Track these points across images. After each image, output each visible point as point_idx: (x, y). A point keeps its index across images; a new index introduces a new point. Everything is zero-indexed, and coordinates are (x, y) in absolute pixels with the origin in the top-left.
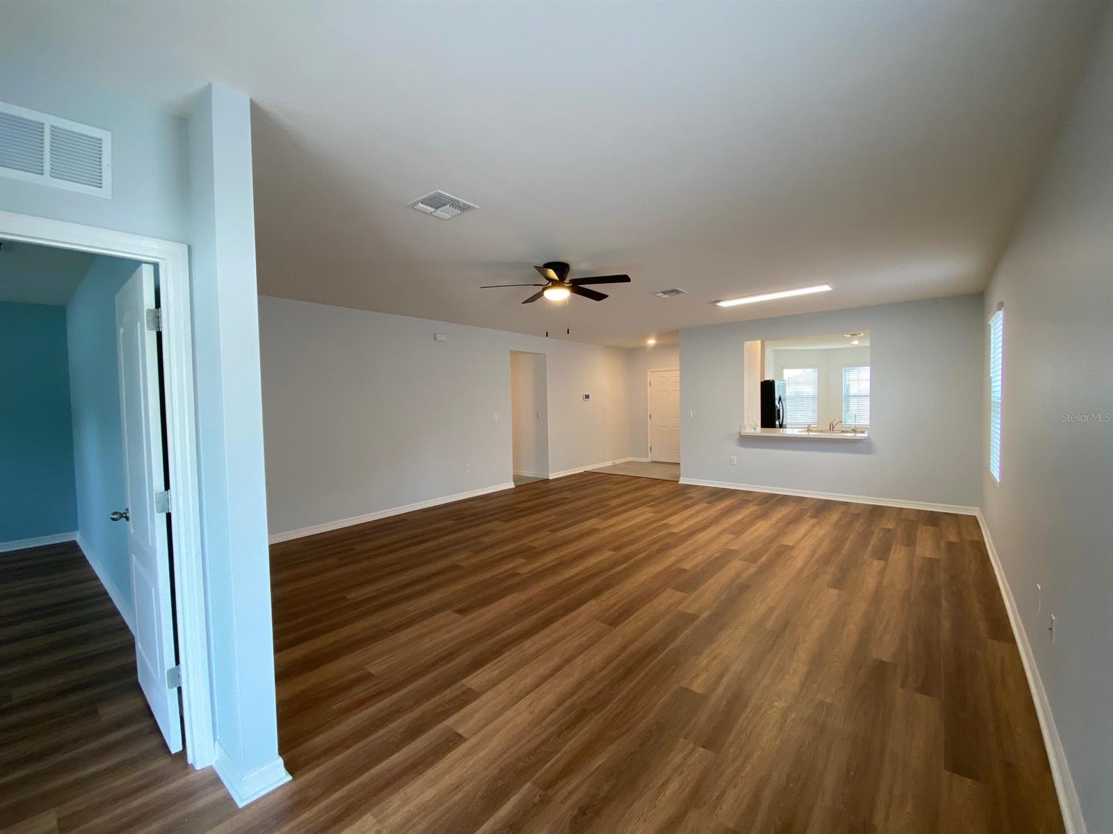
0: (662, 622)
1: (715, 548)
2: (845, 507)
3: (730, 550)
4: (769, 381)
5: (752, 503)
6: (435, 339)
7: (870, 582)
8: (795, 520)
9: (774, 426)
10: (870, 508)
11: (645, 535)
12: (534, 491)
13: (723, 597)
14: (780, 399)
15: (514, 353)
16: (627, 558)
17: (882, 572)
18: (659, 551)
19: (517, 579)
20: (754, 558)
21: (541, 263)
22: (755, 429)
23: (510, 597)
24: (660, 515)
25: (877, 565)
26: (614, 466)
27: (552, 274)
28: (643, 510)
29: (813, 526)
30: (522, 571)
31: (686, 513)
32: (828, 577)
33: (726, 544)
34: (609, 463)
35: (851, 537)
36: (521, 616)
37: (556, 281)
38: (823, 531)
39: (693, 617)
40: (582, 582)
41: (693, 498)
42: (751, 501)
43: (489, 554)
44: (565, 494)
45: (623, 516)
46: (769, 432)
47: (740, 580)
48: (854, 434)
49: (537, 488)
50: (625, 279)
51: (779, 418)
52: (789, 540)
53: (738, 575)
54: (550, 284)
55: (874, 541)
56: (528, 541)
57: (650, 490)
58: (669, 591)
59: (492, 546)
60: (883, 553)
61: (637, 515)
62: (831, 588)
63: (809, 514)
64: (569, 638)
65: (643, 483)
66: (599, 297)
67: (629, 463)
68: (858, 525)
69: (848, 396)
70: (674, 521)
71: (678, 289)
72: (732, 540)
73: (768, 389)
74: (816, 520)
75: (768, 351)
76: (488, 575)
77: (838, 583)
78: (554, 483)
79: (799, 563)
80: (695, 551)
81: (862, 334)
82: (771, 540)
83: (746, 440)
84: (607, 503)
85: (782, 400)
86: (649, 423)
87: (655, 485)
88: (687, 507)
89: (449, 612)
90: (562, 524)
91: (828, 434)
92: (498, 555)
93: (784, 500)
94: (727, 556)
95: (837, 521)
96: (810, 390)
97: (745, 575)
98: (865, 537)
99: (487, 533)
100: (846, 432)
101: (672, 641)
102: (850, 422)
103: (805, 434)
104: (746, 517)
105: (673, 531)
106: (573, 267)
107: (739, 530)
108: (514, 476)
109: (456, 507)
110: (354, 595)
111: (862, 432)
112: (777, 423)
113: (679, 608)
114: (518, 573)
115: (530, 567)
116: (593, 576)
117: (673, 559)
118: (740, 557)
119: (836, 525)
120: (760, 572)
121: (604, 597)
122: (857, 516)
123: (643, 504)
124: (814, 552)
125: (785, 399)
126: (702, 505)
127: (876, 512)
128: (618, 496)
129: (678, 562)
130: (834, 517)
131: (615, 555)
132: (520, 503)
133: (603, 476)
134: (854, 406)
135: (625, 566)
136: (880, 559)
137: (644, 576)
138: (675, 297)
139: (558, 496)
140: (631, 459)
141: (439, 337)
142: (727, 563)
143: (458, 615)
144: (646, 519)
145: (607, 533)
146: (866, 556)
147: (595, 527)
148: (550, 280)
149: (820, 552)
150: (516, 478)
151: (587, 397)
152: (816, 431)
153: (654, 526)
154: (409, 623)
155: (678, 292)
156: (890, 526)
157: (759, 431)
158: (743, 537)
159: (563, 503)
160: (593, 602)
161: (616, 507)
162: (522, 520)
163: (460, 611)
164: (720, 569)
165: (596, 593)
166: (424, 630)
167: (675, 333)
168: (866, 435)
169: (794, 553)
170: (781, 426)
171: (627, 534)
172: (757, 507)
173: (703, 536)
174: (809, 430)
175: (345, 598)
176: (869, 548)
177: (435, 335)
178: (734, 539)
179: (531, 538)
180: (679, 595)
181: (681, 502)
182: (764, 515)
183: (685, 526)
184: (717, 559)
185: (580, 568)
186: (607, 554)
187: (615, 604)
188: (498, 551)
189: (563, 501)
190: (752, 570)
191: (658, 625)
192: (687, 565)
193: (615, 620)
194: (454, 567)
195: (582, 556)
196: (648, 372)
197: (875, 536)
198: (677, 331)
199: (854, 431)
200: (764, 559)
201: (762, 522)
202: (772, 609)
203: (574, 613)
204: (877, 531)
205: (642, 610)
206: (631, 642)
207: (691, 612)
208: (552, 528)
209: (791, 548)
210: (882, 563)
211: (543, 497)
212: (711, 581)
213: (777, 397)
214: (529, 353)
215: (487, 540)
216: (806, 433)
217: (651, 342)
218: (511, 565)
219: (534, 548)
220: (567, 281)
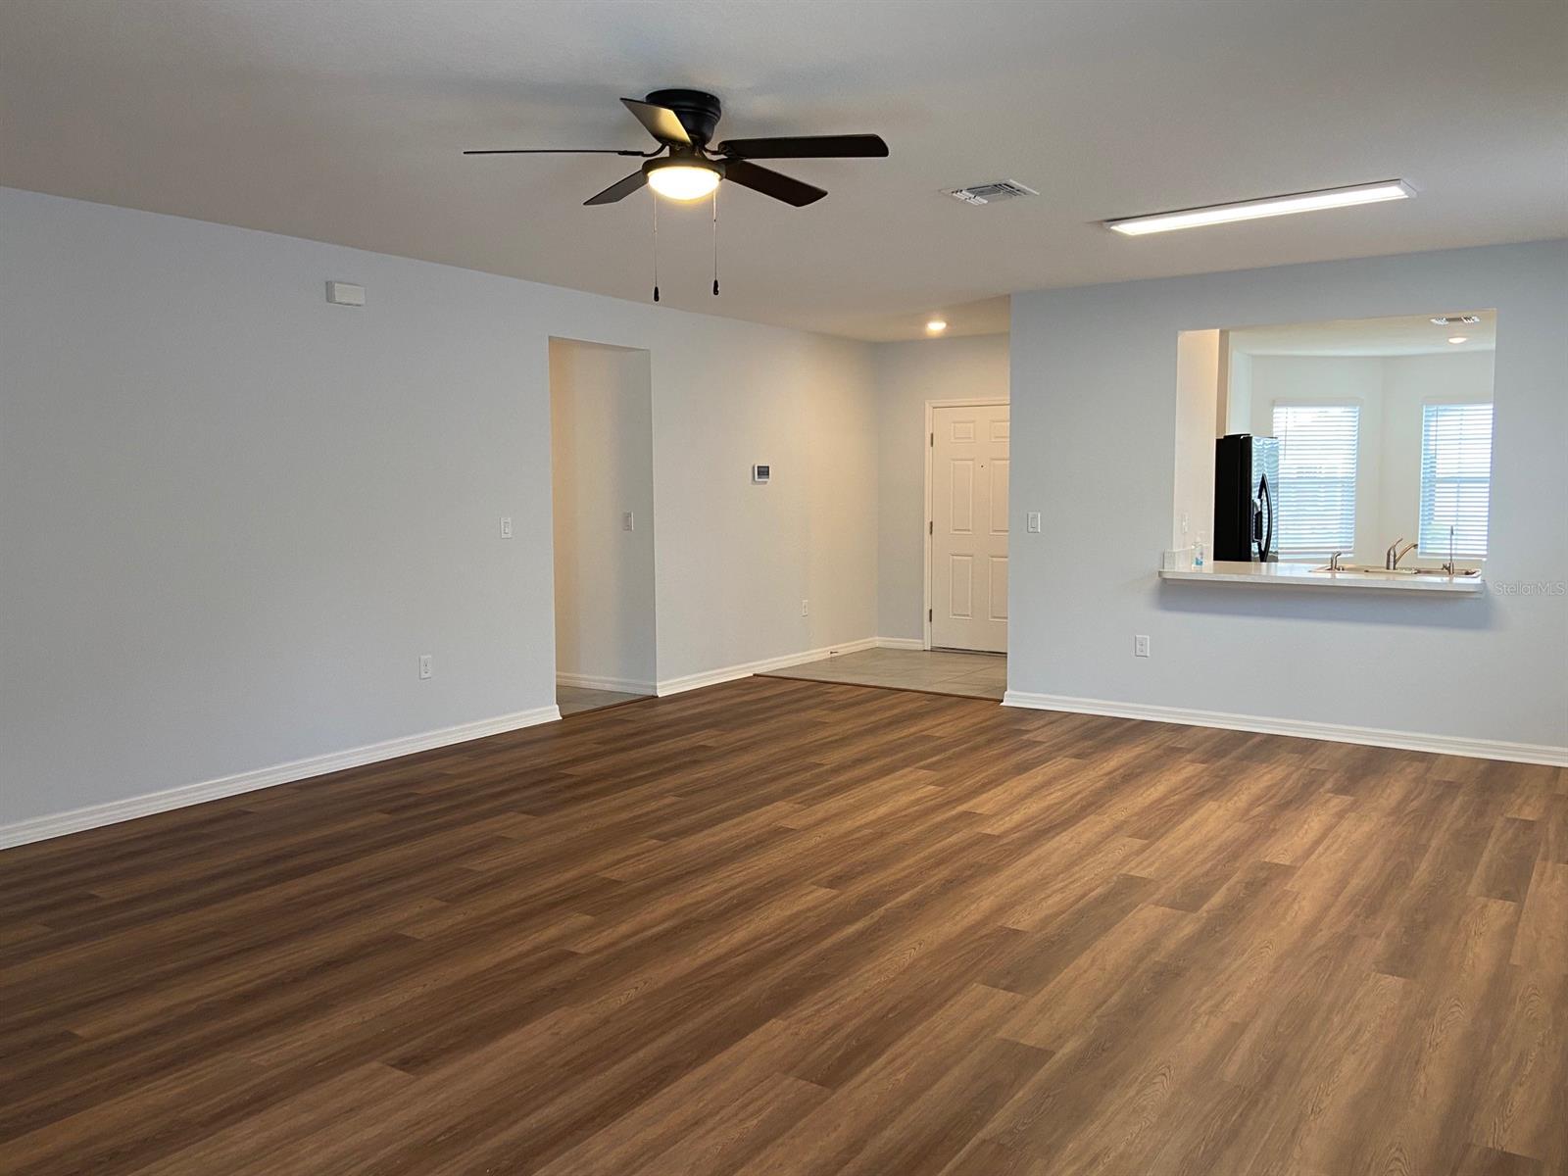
0: (956, 1072)
1: (1093, 876)
2: (1420, 766)
3: (1132, 877)
4: (1237, 437)
5: (1188, 757)
6: (330, 298)
7: (1480, 955)
8: (1291, 802)
9: (1246, 557)
10: (1482, 767)
11: (916, 842)
12: (618, 730)
13: (1115, 998)
14: (1263, 485)
15: (557, 344)
16: (867, 904)
17: (1509, 933)
18: (948, 886)
19: (566, 971)
20: (1191, 898)
21: (640, 89)
22: (1199, 563)
23: (549, 1019)
24: (955, 790)
25: (1498, 911)
26: (834, 661)
27: (670, 122)
28: (912, 777)
29: (1341, 815)
30: (581, 947)
31: (1020, 785)
32: (1379, 946)
33: (1125, 860)
34: (819, 654)
35: (1434, 843)
36: (583, 1067)
37: (682, 143)
38: (1366, 827)
39: (1040, 1055)
40: (750, 969)
41: (1040, 743)
42: (1189, 751)
43: (493, 902)
44: (700, 738)
45: (860, 793)
46: (1235, 572)
47: (1156, 957)
48: (1446, 579)
49: (623, 722)
50: (873, 146)
51: (1259, 536)
52: (1280, 851)
53: (1153, 943)
54: (666, 153)
55: (1490, 851)
56: (603, 864)
57: (927, 723)
58: (978, 989)
59: (497, 882)
60: (1512, 882)
61: (896, 791)
62: (1383, 972)
63: (1329, 785)
64: (710, 1123)
65: (911, 706)
66: (800, 194)
67: (876, 653)
68: (1454, 809)
69: (1433, 481)
70: (990, 805)
71: (1012, 182)
72: (1139, 853)
73: (1233, 456)
74: (1348, 799)
75: (1236, 357)
76: (484, 961)
77: (1401, 960)
78: (669, 708)
79: (1304, 909)
80: (1043, 883)
81: (1477, 320)
82: (1234, 852)
83: (1177, 592)
84: (814, 759)
85: (1269, 488)
86: (927, 545)
87: (936, 711)
88: (1022, 768)
89: (375, 1065)
90: (694, 818)
91: (1383, 577)
92: (513, 905)
93: (1268, 746)
94: (1124, 892)
95: (1400, 803)
96: (1340, 462)
97: (1171, 943)
98: (1470, 841)
99: (482, 848)
100: (1428, 572)
101: (980, 1123)
102: (1435, 545)
103: (1325, 577)
104: (1173, 791)
105: (988, 831)
106: (728, 106)
107: (1155, 825)
108: (558, 687)
109: (396, 776)
110: (88, 1029)
111: (1467, 573)
112: (1255, 547)
113: (1001, 1034)
114: (574, 954)
115: (607, 936)
116: (779, 953)
117: (986, 904)
118: (1157, 896)
119: (1397, 810)
120: (1209, 932)
121: (805, 1009)
122: (1452, 788)
123: (907, 763)
124: (1343, 883)
125: (1276, 485)
126: (1062, 763)
127: (1497, 777)
128: (843, 741)
129: (1001, 910)
130: (1393, 791)
131: (837, 896)
132: (575, 762)
133: (807, 688)
134: (1444, 503)
135: (859, 926)
136: (1505, 896)
137: (908, 950)
138: (1004, 203)
139: (682, 743)
140: (878, 641)
141: (342, 293)
142: (1124, 911)
143: (398, 1073)
144: (918, 801)
145: (814, 839)
146: (1472, 890)
147: (783, 823)
148: (665, 139)
149: (1356, 883)
150: (565, 695)
151: (764, 472)
152: (1351, 570)
153: (939, 818)
154: (259, 1101)
155: (1011, 190)
156: (1528, 814)
157: (1209, 568)
158: (1163, 844)
159: (695, 762)
160: (775, 1025)
161: (837, 770)
162: (584, 809)
163: (404, 1064)
164: (1107, 926)
165: (784, 999)
166: (305, 1118)
167: (1001, 302)
168: (1478, 581)
169: (1292, 885)
170: (1264, 556)
171: (868, 842)
172: (1201, 767)
173: (1064, 844)
174: (1334, 568)
175: (68, 1037)
176: (1480, 871)
177: (329, 286)
178: (1143, 849)
179: (608, 857)
180: (1003, 997)
181: (1006, 755)
182: (1217, 787)
183: (1017, 817)
184: (1103, 900)
185: (740, 936)
186: (814, 896)
187: (836, 1027)
188: (515, 895)
189: (695, 757)
190: (1188, 928)
191: (948, 1080)
192: (1023, 919)
193: (833, 1073)
194: (393, 941)
195: (747, 902)
196: (929, 410)
197: (1492, 840)
198: (1006, 299)
199: (1448, 569)
200: (1216, 900)
201: (1212, 805)
202: (1237, 1030)
203: (723, 1058)
204: (1499, 823)
205: (906, 1041)
206: (875, 1127)
207: (1032, 1044)
208: (665, 828)
209: (1286, 872)
210: (1510, 906)
211: (640, 745)
212: (1083, 960)
213: (1256, 480)
214: (600, 346)
215: (483, 865)
216: (1328, 575)
217: (936, 327)
218: (552, 932)
219: (617, 882)
220: (712, 145)
